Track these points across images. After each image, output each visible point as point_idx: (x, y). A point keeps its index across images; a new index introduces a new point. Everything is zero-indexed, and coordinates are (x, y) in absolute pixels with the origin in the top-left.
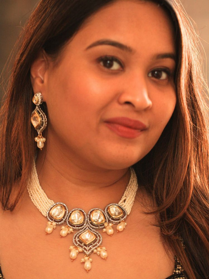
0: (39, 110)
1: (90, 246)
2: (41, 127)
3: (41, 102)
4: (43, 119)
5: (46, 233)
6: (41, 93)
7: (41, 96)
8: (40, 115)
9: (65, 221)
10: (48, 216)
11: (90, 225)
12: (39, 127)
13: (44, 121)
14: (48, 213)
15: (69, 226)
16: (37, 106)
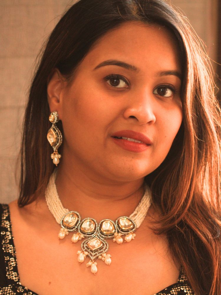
0: (55, 128)
1: (96, 253)
2: (57, 144)
3: (57, 120)
4: (58, 136)
5: (59, 238)
6: (57, 112)
7: (57, 114)
8: (56, 132)
9: (77, 229)
10: (61, 223)
11: (100, 234)
12: (55, 144)
13: (59, 138)
14: (61, 220)
15: (80, 233)
16: (53, 124)
